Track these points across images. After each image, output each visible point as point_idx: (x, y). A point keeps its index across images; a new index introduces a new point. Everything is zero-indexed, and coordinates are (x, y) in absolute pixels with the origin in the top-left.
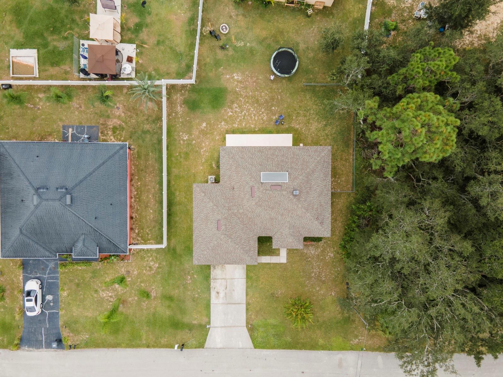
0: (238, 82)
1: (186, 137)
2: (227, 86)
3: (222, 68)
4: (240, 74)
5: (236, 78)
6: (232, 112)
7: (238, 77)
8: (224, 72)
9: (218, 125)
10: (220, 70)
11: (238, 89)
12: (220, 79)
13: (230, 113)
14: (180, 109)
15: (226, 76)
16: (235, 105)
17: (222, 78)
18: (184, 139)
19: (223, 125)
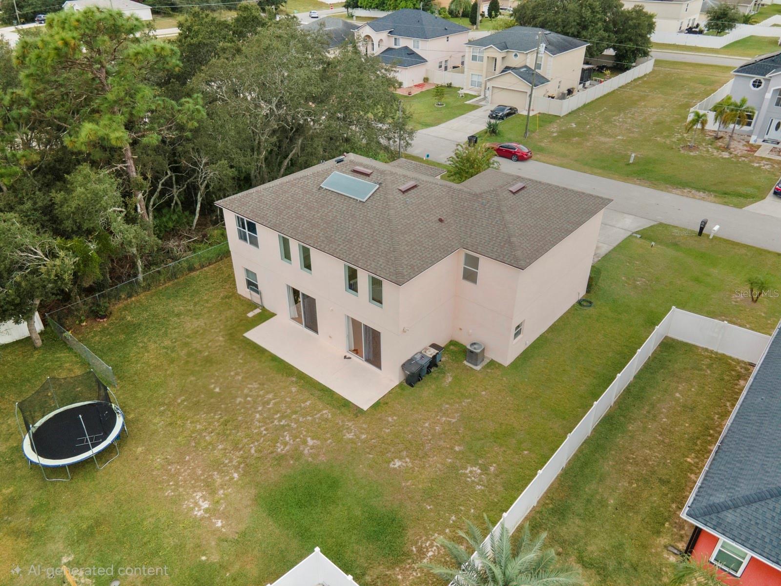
0: (213, 492)
1: (471, 472)
2: (249, 503)
3: (204, 558)
4: (187, 504)
5: (205, 505)
6: (305, 442)
7: (201, 503)
8: (213, 543)
9: (364, 442)
10: (215, 558)
11: (236, 475)
12: (244, 534)
13: (310, 442)
14: (432, 547)
15: (222, 527)
16: (282, 450)
17: (237, 533)
18: (479, 471)
19: (352, 434)
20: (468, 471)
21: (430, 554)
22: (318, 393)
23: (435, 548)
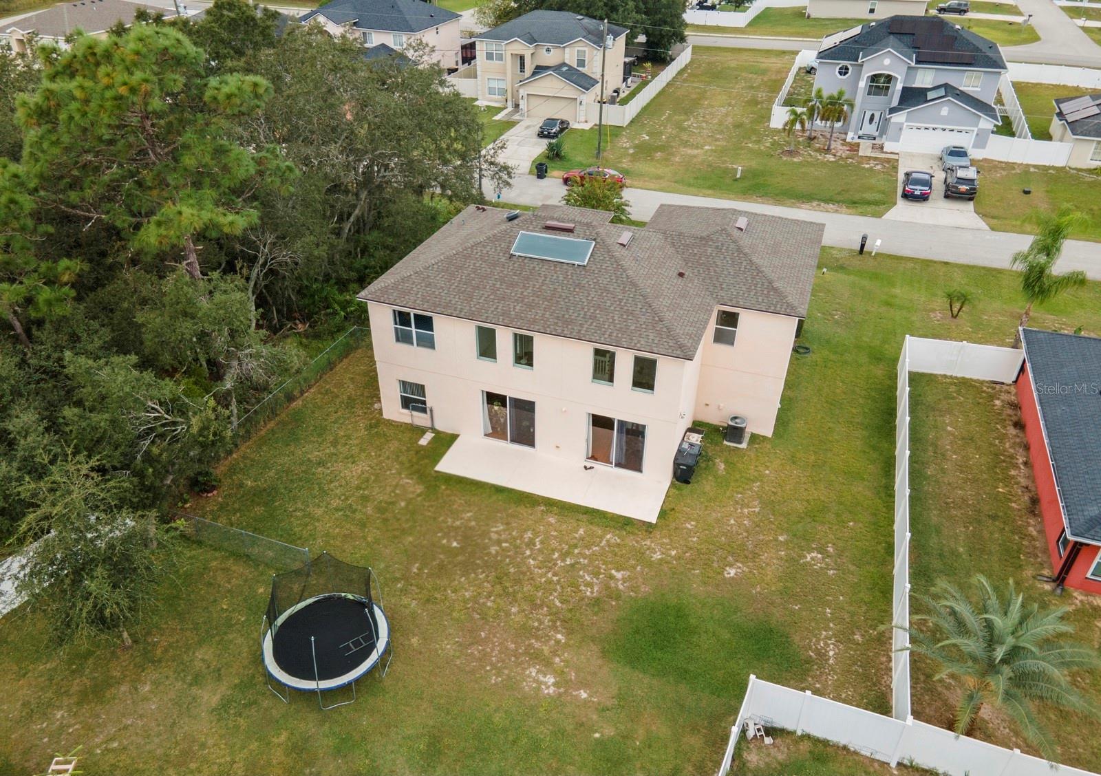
0: (547, 663)
1: (812, 559)
2: (599, 662)
3: (597, 735)
4: (527, 686)
5: (550, 680)
6: (612, 577)
7: (541, 678)
8: (595, 717)
9: (678, 558)
10: (610, 731)
11: (559, 636)
12: (619, 696)
13: (619, 575)
14: (829, 647)
15: (590, 696)
16: (592, 593)
17: (613, 698)
18: (819, 556)
19: (658, 553)
20: (809, 559)
21: (831, 653)
22: (584, 517)
23: (832, 646)
